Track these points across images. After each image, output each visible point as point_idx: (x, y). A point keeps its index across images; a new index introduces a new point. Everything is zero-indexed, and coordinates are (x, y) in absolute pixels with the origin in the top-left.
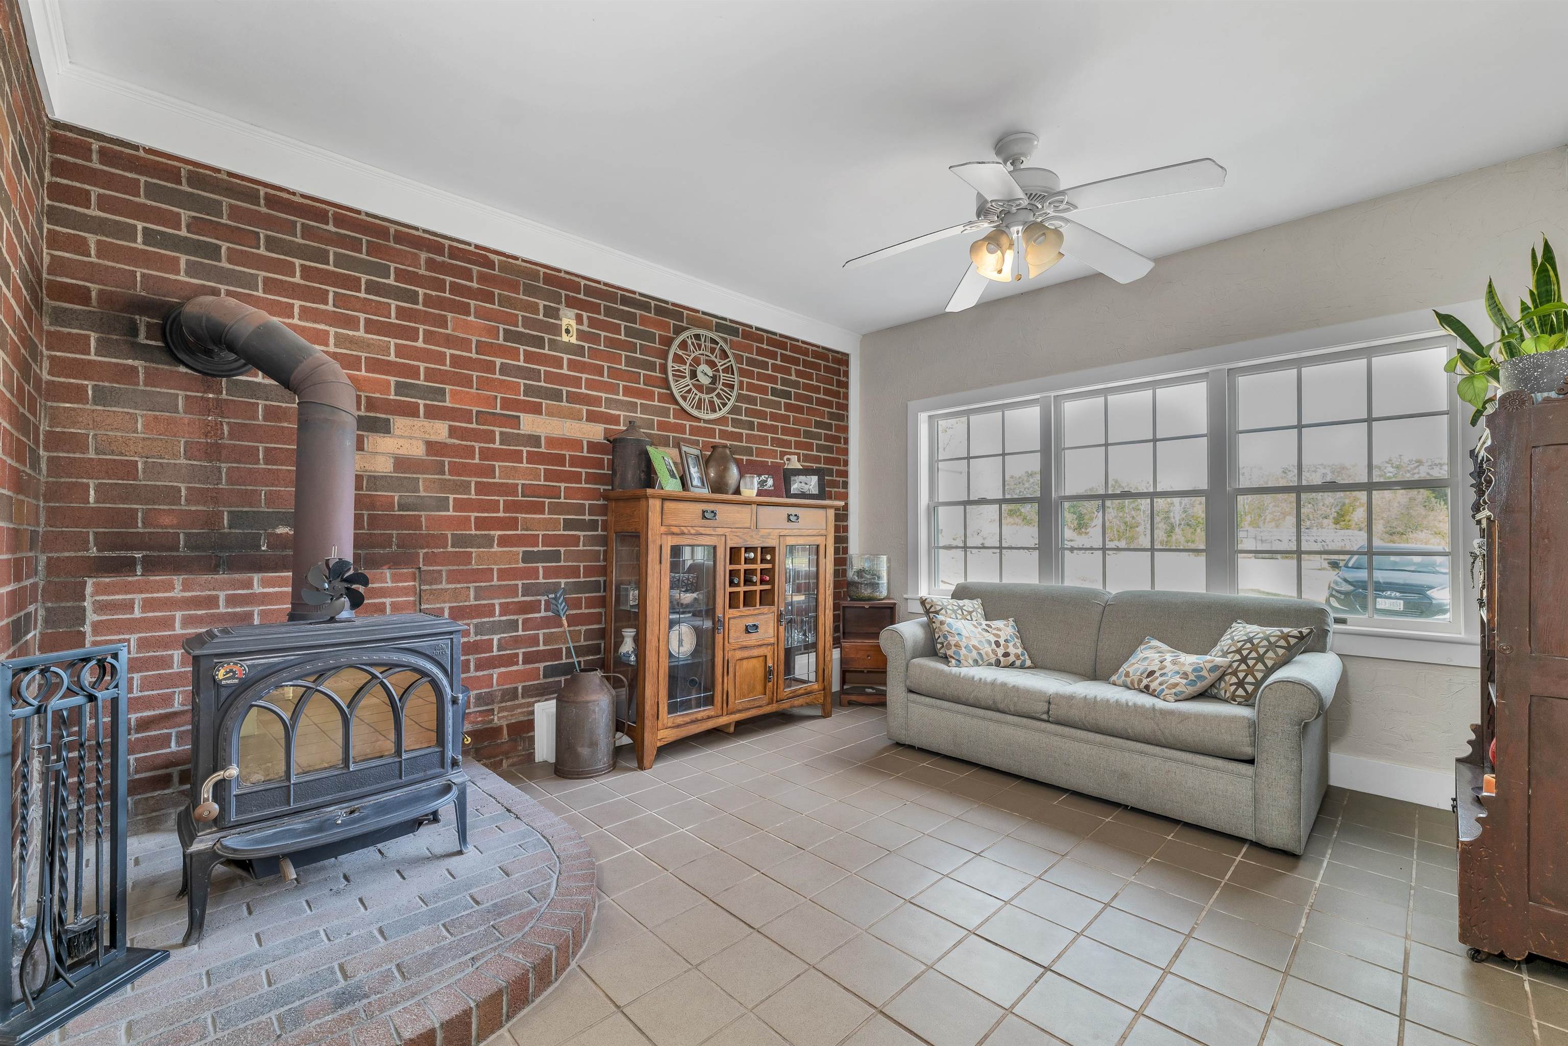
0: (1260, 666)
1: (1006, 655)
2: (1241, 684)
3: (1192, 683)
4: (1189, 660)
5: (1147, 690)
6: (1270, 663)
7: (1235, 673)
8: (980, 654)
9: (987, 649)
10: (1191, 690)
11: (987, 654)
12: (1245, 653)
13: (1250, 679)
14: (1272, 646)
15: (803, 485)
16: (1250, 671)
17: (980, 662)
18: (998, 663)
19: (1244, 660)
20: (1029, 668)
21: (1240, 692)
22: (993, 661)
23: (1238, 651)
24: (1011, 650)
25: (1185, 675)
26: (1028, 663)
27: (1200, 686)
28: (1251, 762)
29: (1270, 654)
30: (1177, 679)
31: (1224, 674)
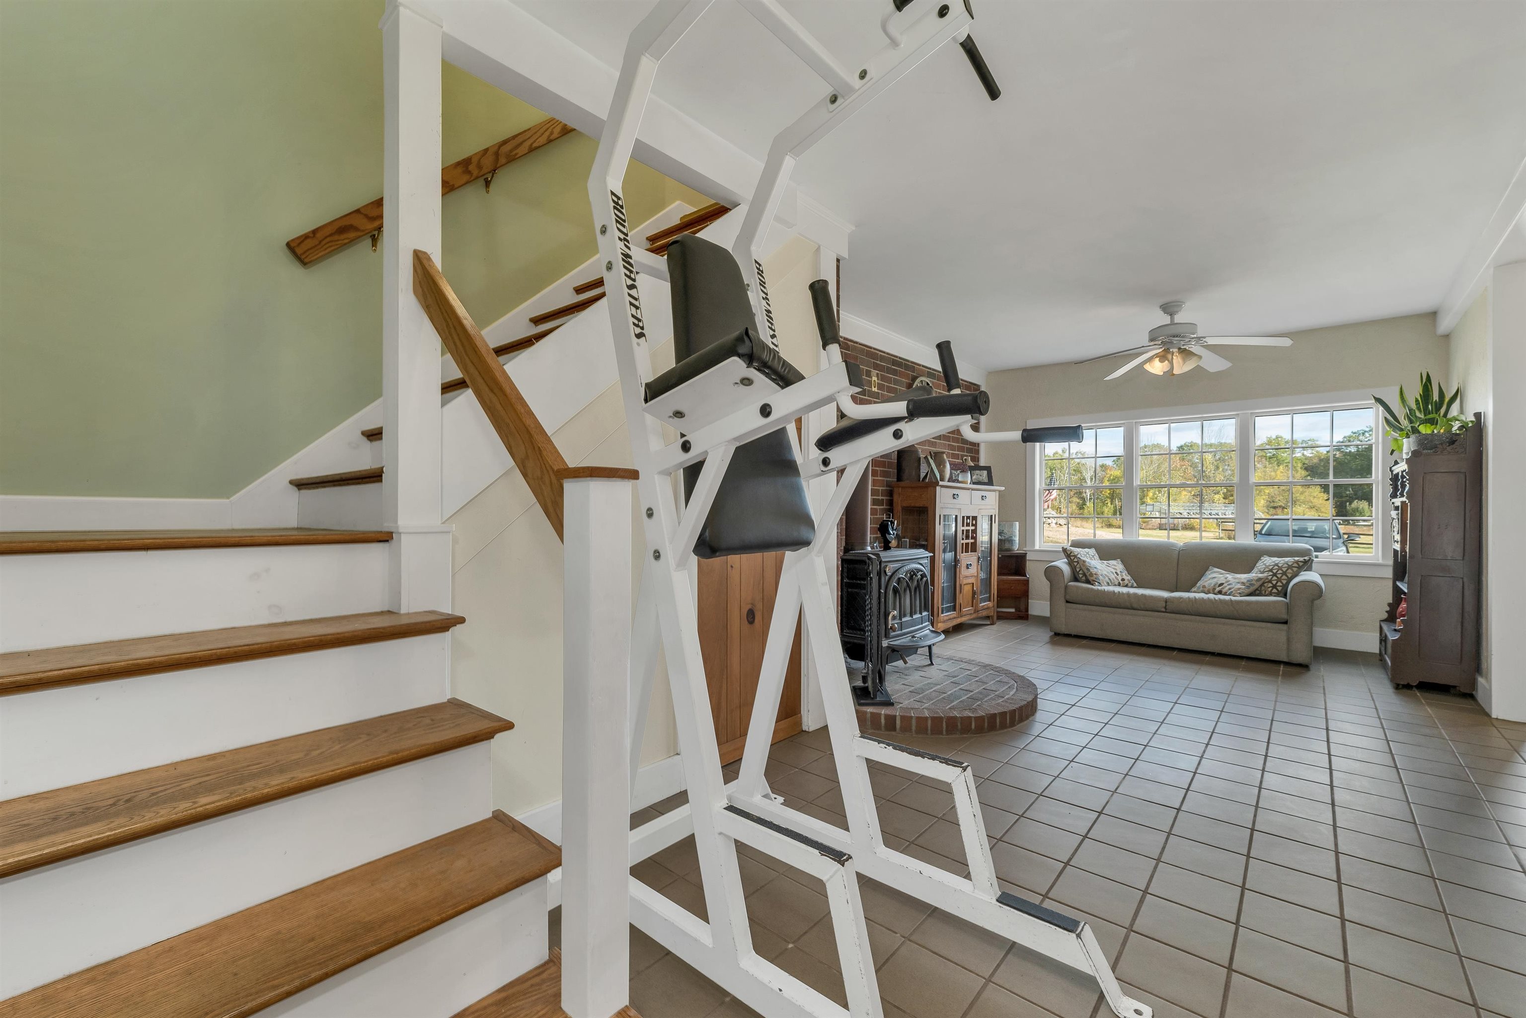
0: (1284, 577)
1: (1123, 580)
2: (1274, 586)
3: (1248, 587)
4: (1244, 577)
5: (1220, 592)
6: (1289, 575)
7: (1270, 581)
8: (1109, 579)
9: (1113, 576)
10: (1248, 591)
11: (1113, 579)
12: (1275, 571)
13: (1279, 584)
14: (1290, 567)
15: (979, 476)
16: (1279, 580)
17: (1110, 584)
18: (1119, 585)
19: (1275, 575)
20: (1135, 587)
21: (1275, 590)
22: (1117, 583)
23: (1271, 570)
24: (1125, 577)
25: (1243, 583)
26: (1135, 585)
27: (1252, 589)
28: (1286, 623)
29: (1290, 571)
30: (1239, 586)
31: (1264, 583)
